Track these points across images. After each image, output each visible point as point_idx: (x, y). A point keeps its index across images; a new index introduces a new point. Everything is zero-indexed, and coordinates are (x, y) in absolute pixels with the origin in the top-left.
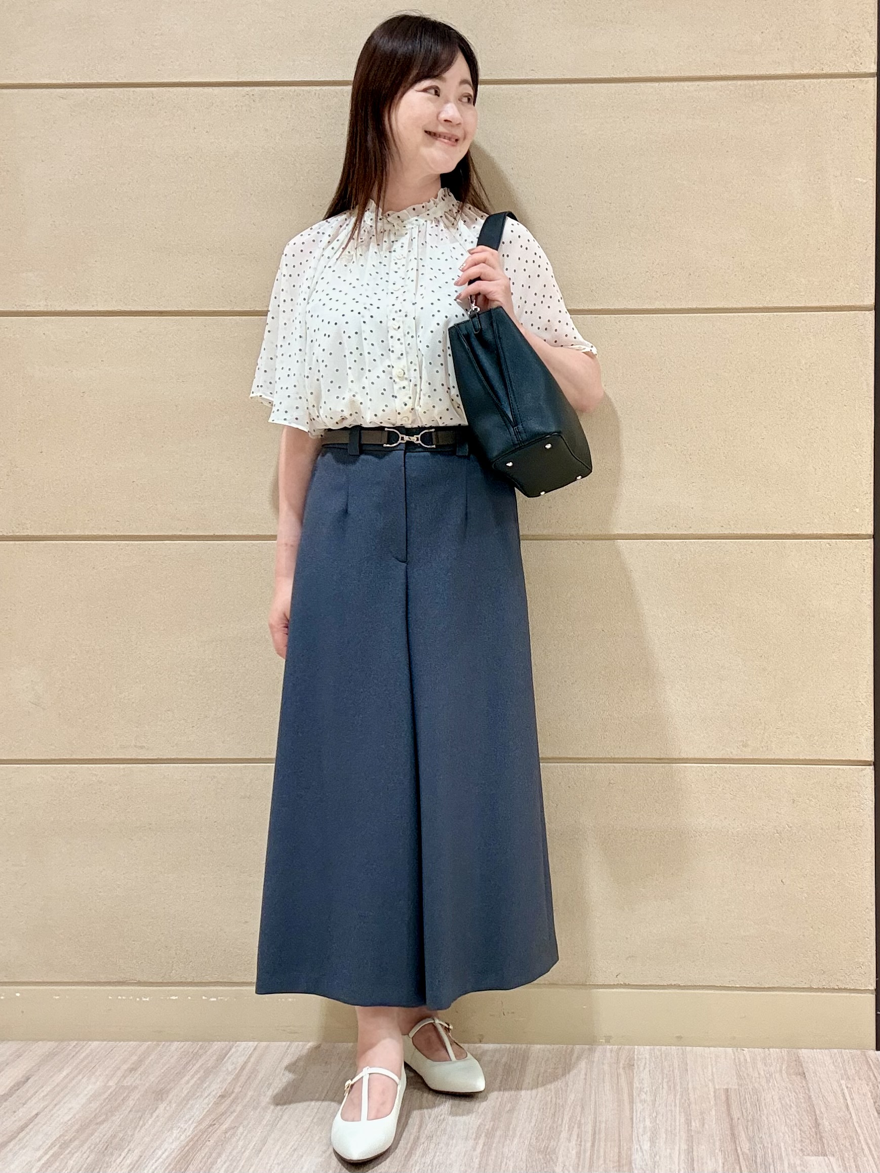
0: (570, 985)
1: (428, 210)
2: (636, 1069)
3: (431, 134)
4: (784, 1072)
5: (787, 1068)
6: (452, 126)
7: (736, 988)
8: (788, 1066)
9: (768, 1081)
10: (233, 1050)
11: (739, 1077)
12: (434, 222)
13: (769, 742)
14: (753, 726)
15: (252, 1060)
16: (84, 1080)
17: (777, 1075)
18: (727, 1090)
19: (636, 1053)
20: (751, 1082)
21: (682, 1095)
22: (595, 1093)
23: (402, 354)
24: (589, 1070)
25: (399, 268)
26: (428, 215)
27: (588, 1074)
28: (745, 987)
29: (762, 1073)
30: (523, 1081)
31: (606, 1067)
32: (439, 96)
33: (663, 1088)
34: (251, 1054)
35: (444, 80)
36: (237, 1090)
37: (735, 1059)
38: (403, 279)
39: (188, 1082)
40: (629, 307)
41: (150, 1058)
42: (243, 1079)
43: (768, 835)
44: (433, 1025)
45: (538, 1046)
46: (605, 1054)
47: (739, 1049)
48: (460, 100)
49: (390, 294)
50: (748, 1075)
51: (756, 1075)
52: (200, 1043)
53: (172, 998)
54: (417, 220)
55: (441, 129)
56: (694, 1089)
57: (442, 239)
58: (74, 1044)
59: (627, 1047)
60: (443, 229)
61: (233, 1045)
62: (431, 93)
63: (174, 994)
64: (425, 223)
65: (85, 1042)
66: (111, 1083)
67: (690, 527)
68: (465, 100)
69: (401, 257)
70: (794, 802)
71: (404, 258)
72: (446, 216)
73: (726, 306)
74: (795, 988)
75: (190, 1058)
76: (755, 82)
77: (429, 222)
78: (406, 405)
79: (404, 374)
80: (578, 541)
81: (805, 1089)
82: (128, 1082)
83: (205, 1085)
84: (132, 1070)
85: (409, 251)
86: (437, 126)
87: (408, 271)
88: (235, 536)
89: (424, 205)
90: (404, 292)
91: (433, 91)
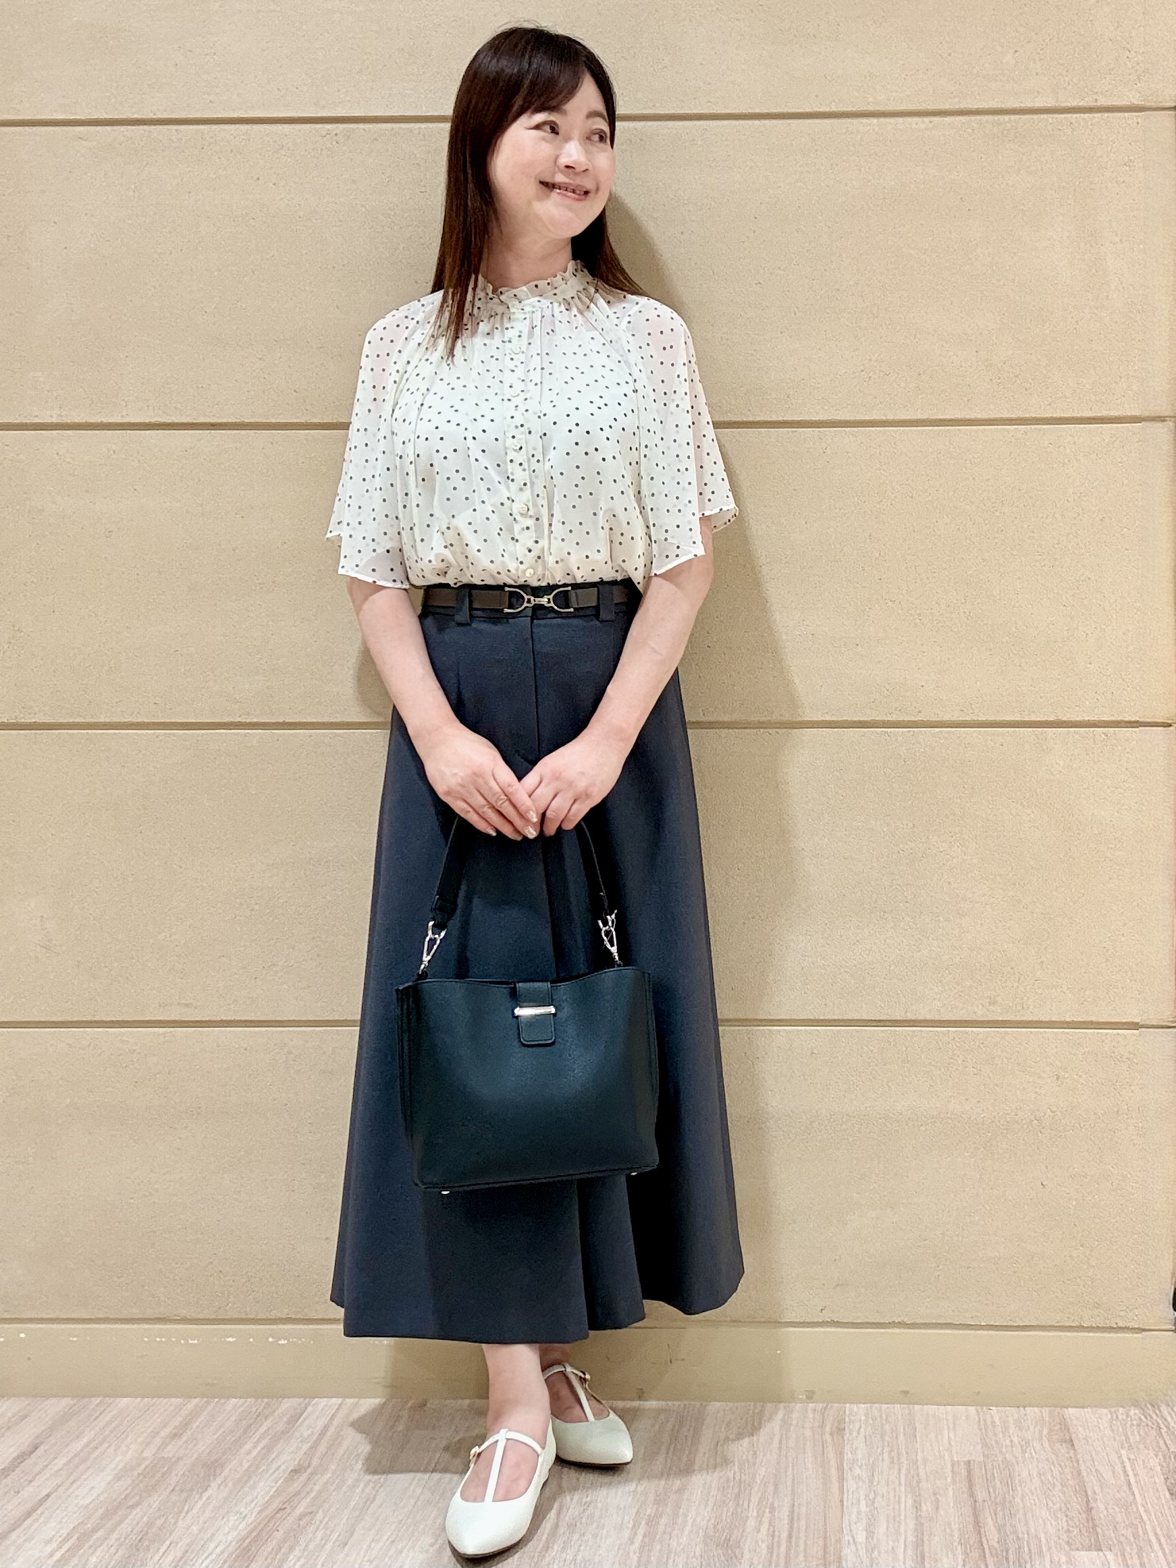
0: (759, 1322)
1: (556, 288)
2: (848, 1434)
3: (549, 186)
4: (1045, 1439)
5: (1048, 1433)
6: (576, 174)
7: (981, 1327)
8: (1051, 1431)
9: (1024, 1452)
10: (310, 1409)
11: (985, 1445)
12: (562, 305)
13: (1026, 998)
14: (1002, 977)
15: (335, 1423)
16: (111, 1450)
17: (1037, 1444)
18: (969, 1462)
19: (847, 1413)
20: (1001, 1452)
21: (908, 1470)
22: (793, 1466)
23: (525, 484)
24: (784, 1436)
25: (516, 366)
26: (555, 294)
27: (784, 1442)
28: (992, 1325)
29: (1016, 1440)
30: (697, 1450)
31: (808, 1433)
32: (557, 134)
33: (883, 1460)
34: (333, 1415)
35: (564, 113)
36: (315, 1462)
37: (979, 1421)
38: (523, 380)
39: (249, 1453)
40: (838, 418)
41: (200, 1420)
42: (322, 1449)
43: (1024, 1122)
44: (563, 1373)
45: (718, 1404)
46: (804, 1415)
47: (985, 1408)
48: (588, 138)
49: (506, 400)
50: (997, 1442)
51: (1008, 1442)
52: (266, 1400)
53: (228, 1340)
54: (539, 301)
55: (560, 178)
56: (925, 1461)
57: (576, 328)
58: (98, 1401)
59: (836, 1405)
60: (576, 313)
61: (309, 1404)
62: (545, 131)
63: (231, 1335)
64: (550, 306)
65: (112, 1399)
66: (147, 1454)
67: (920, 712)
68: (596, 138)
69: (519, 350)
70: (1058, 1079)
71: (523, 352)
72: (579, 298)
73: (968, 417)
74: (1059, 1326)
75: (251, 1421)
76: (1007, 118)
77: (556, 304)
78: (530, 551)
79: (528, 509)
80: (770, 731)
81: (1072, 1462)
82: (169, 1452)
83: (273, 1456)
84: (175, 1436)
85: (530, 344)
86: (554, 174)
87: (529, 371)
88: (311, 723)
89: (549, 281)
90: (526, 399)
91: (547, 128)
